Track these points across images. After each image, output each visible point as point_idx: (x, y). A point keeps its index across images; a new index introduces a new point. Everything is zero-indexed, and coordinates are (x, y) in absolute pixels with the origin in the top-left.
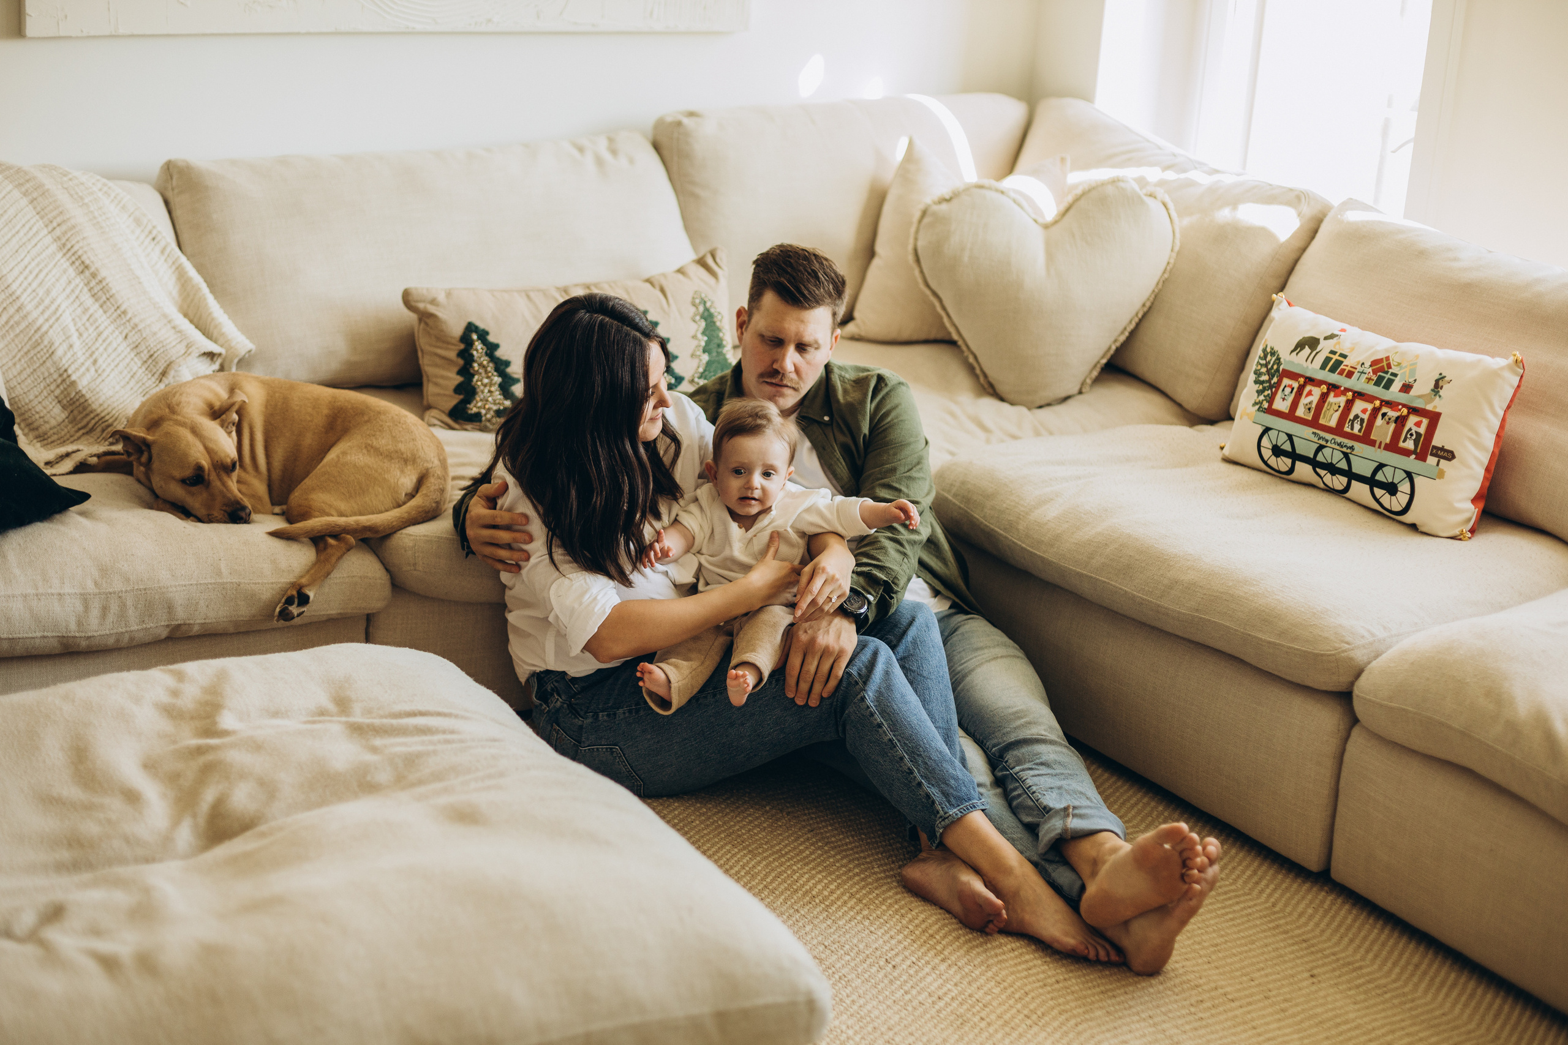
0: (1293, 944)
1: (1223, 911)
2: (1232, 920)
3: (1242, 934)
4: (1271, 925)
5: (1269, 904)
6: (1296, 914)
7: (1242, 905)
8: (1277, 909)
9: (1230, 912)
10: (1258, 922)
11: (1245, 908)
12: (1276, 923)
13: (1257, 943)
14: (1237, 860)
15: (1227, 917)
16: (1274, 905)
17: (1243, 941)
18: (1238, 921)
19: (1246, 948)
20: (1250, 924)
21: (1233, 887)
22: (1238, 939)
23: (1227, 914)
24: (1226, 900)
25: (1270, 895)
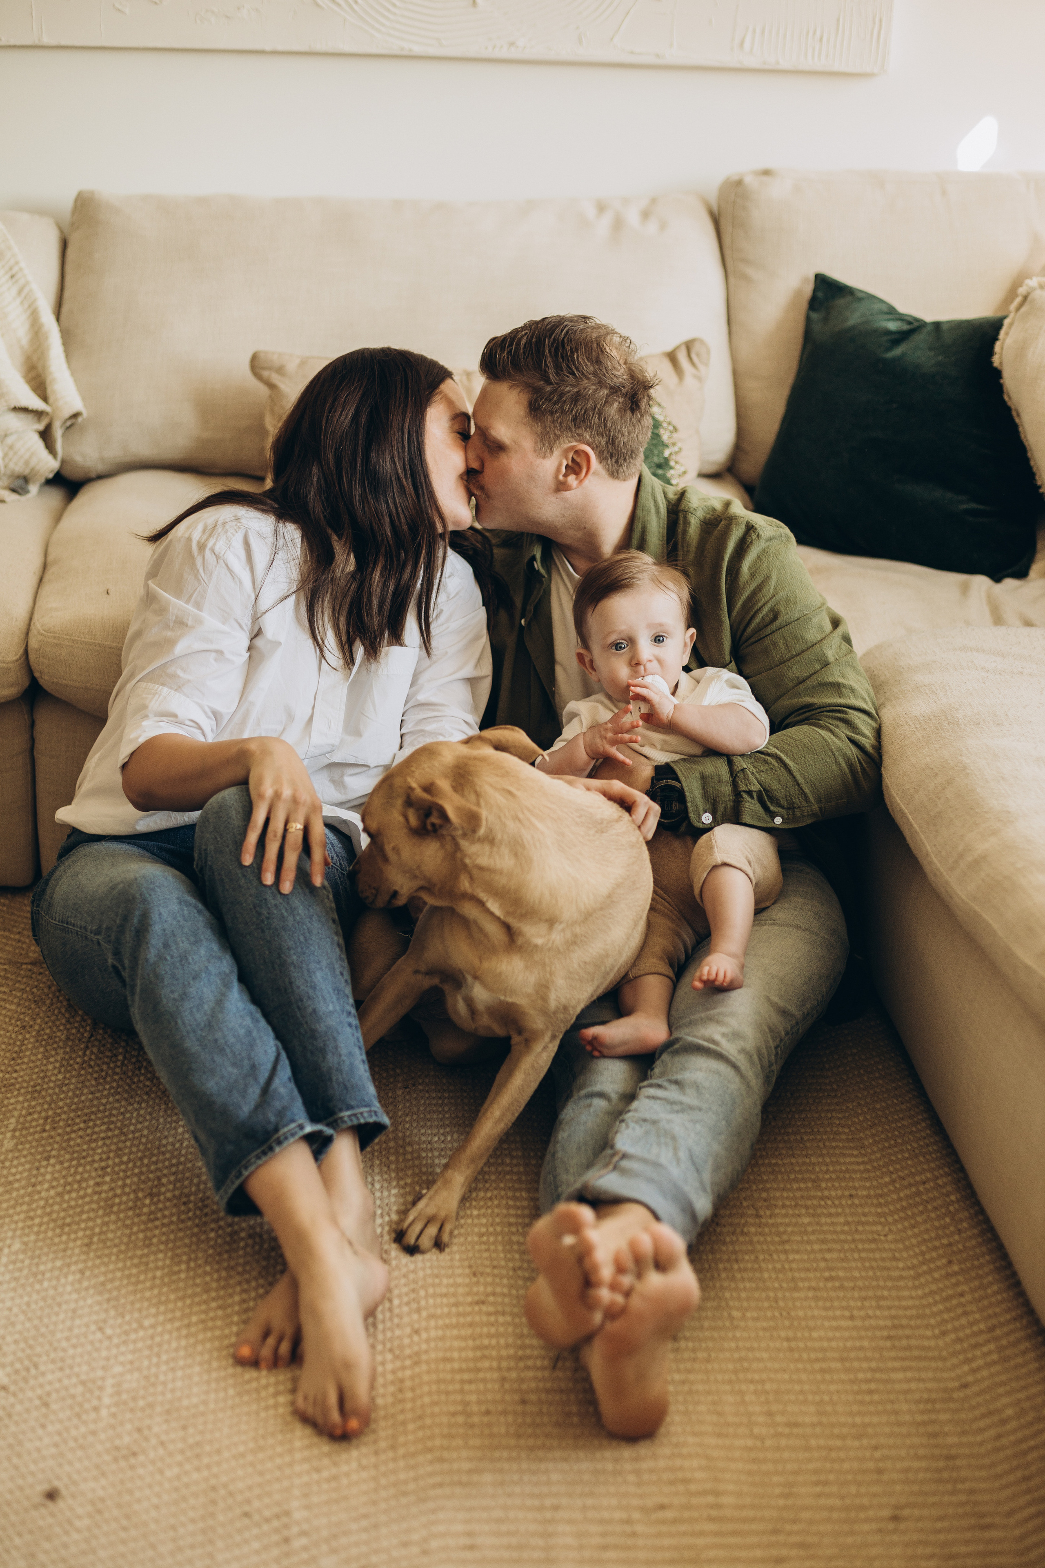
0: (920, 1458)
1: (869, 1375)
2: (870, 1392)
3: (858, 1420)
4: (918, 1418)
5: (956, 1384)
6: (983, 1410)
7: (909, 1374)
8: (961, 1394)
9: (877, 1381)
10: (904, 1407)
11: (908, 1381)
12: (933, 1416)
13: (865, 1442)
14: (985, 1302)
15: (864, 1387)
16: (965, 1386)
17: (845, 1431)
18: (876, 1397)
19: (839, 1443)
20: (889, 1407)
21: (932, 1343)
22: (844, 1425)
23: (868, 1381)
24: (895, 1359)
25: (974, 1371)
